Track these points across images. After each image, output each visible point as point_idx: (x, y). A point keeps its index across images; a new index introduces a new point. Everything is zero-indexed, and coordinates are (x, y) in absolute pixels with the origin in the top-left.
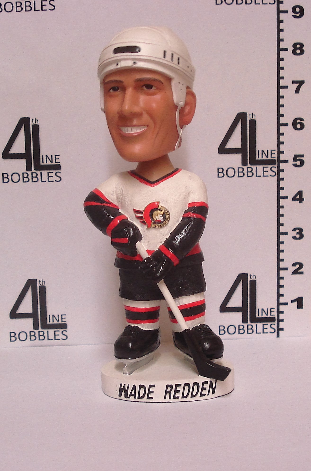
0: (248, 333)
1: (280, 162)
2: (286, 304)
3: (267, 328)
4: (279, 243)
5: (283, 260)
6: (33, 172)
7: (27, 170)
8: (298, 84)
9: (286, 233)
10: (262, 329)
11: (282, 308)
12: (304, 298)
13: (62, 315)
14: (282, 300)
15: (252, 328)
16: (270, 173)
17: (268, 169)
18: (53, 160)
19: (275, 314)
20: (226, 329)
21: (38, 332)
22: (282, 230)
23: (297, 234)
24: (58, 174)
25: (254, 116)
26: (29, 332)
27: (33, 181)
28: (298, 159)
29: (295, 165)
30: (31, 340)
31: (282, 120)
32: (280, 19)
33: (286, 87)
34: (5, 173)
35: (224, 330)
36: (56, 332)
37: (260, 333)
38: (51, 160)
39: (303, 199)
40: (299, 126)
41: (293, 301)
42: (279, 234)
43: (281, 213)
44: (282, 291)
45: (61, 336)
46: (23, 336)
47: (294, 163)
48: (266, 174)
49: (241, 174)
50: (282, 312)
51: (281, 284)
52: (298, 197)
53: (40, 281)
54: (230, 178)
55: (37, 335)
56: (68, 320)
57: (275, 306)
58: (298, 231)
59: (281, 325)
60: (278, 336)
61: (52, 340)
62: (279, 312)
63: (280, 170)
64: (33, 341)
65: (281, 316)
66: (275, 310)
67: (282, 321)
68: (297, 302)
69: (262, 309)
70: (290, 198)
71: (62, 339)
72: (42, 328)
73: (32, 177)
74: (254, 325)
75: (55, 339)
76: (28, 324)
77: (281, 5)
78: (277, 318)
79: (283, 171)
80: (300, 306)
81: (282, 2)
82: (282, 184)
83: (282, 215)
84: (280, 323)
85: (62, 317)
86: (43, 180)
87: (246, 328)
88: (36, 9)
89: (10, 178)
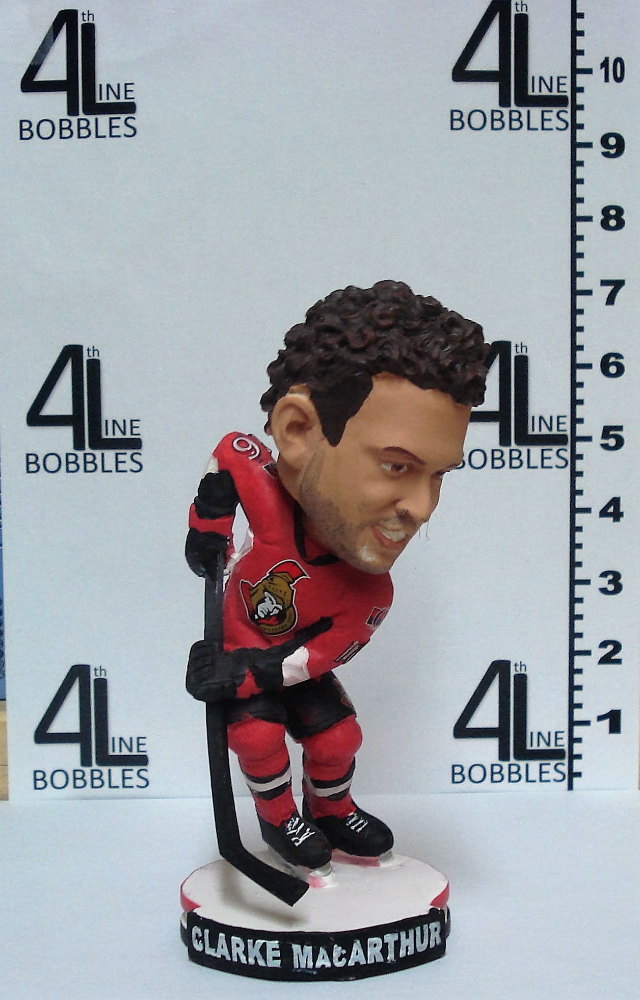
0: (510, 780)
1: (575, 439)
2: (587, 723)
3: (548, 772)
4: (574, 600)
5: (580, 635)
6: (87, 452)
7: (74, 448)
8: (611, 288)
9: (587, 582)
10: (539, 773)
11: (578, 731)
12: (622, 712)
13: (138, 739)
14: (578, 715)
15: (518, 771)
16: (555, 461)
17: (552, 454)
18: (127, 429)
19: (564, 743)
20: (466, 772)
22: (579, 574)
23: (609, 584)
24: (135, 457)
25: (524, 349)
26: (72, 771)
27: (86, 471)
28: (611, 435)
29: (605, 447)
30: (75, 787)
31: (581, 358)
33: (589, 293)
34: (31, 454)
35: (462, 775)
36: (126, 772)
37: (534, 781)
38: (123, 429)
39: (621, 514)
40: (613, 369)
41: (600, 718)
42: (574, 582)
43: (577, 541)
44: (578, 697)
45: (136, 781)
46: (60, 779)
47: (605, 442)
48: (547, 463)
50: (580, 740)
51: (576, 683)
52: (611, 510)
53: (95, 669)
54: (475, 470)
55: (88, 778)
57: (565, 727)
58: (610, 577)
59: (577, 765)
60: (570, 787)
61: (118, 787)
62: (572, 740)
63: (575, 457)
64: (79, 790)
65: (577, 749)
66: (565, 736)
67: (579, 757)
68: (608, 720)
69: (539, 734)
70: (596, 511)
71: (138, 786)
73: (86, 462)
75: (124, 786)
77: (578, 132)
78: (569, 752)
79: (581, 457)
80: (615, 728)
81: (581, 127)
82: (580, 483)
83: (580, 546)
84: (576, 762)
85: (138, 742)
86: (106, 469)
87: (507, 771)
88: (99, 135)
89: (40, 462)
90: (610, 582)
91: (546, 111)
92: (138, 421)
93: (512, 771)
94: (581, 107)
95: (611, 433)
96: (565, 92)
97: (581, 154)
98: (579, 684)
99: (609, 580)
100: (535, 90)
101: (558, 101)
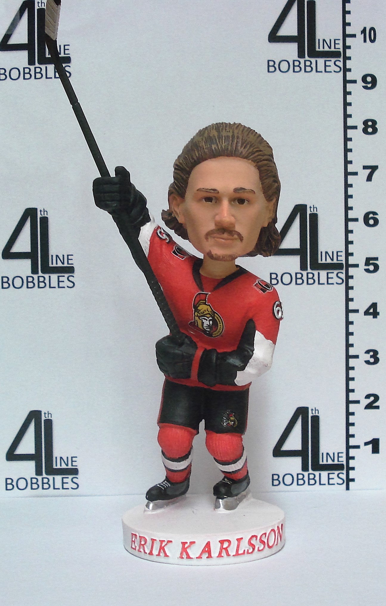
0: (309, 484)
1: (348, 266)
2: (358, 447)
3: (333, 479)
4: (349, 368)
5: (353, 391)
7: (32, 273)
8: (370, 170)
9: (357, 357)
10: (328, 479)
11: (352, 452)
12: (380, 439)
13: (72, 457)
14: (352, 442)
15: (314, 478)
16: (336, 280)
17: (334, 275)
19: (343, 460)
20: (281, 479)
21: (41, 479)
22: (352, 352)
24: (70, 278)
25: (315, 209)
26: (30, 479)
27: (39, 287)
28: (371, 263)
29: (367, 271)
30: (32, 489)
31: (351, 214)
33: (356, 174)
34: (5, 277)
35: (278, 480)
37: (325, 484)
39: (378, 314)
40: (372, 222)
41: (366, 444)
42: (348, 357)
43: (350, 331)
44: (352, 430)
45: (71, 485)
46: (22, 484)
47: (367, 267)
48: (330, 281)
49: (299, 281)
50: (353, 458)
51: (351, 421)
52: (371, 311)
54: (285, 286)
55: (40, 483)
56: (79, 464)
57: (344, 450)
58: (372, 353)
59: (352, 474)
60: (348, 488)
61: (59, 489)
62: (349, 458)
63: (349, 277)
64: (34, 490)
65: (352, 463)
66: (344, 455)
67: (353, 469)
68: (371, 444)
69: (328, 454)
70: (362, 312)
73: (39, 282)
74: (317, 473)
75: (63, 488)
77: (348, 73)
78: (346, 465)
79: (352, 277)
80: (376, 450)
81: (350, 70)
82: (351, 294)
83: (352, 334)
84: (351, 472)
85: (72, 460)
86: (52, 286)
87: (308, 477)
88: (48, 77)
89: (10, 282)
90: (371, 357)
91: (327, 61)
92: (72, 255)
93: (310, 478)
94: (349, 58)
95: (371, 262)
96: (339, 49)
97: (350, 87)
98: (353, 422)
99: (371, 356)
100: (320, 48)
101: (335, 54)
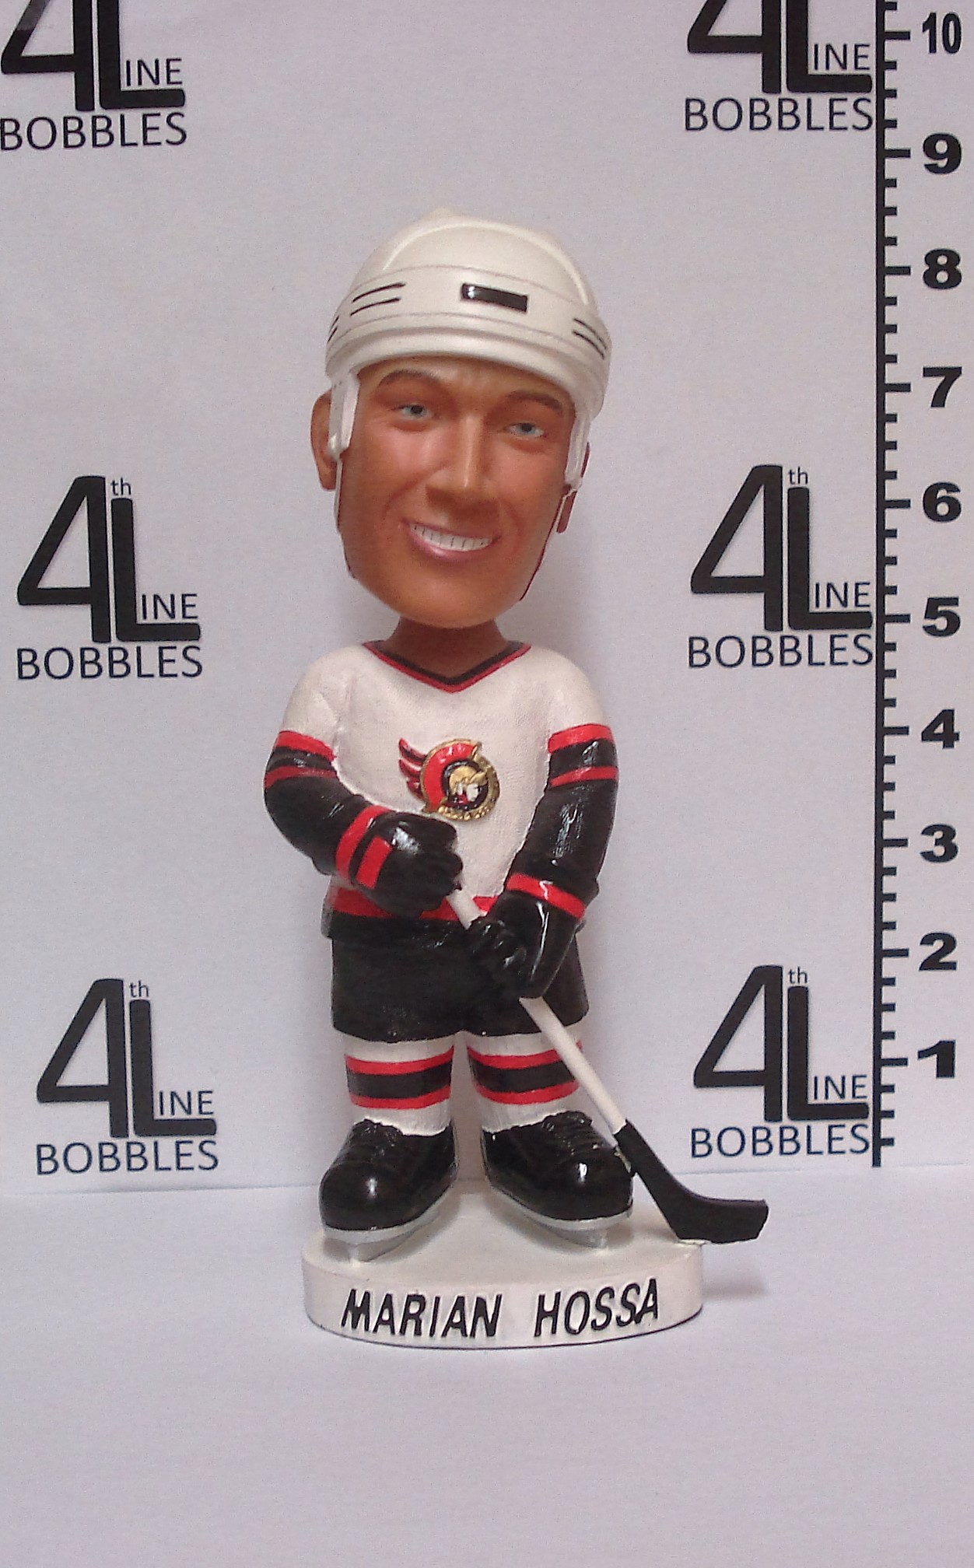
0: (782, 1152)
1: (884, 618)
2: (903, 1062)
3: (842, 1139)
4: (881, 871)
5: (892, 926)
6: (113, 646)
7: (93, 640)
8: (941, 379)
9: (902, 843)
10: (827, 1140)
11: (888, 1075)
12: (957, 1043)
13: (200, 1093)
14: (889, 1050)
16: (852, 654)
18: (176, 609)
19: (867, 1093)
20: (713, 1140)
21: (125, 1145)
22: (890, 830)
23: (936, 844)
24: (191, 653)
25: (803, 477)
26: (97, 1146)
27: (112, 675)
28: (941, 612)
29: (931, 630)
30: (101, 1169)
31: (892, 491)
32: (887, 176)
33: (905, 388)
34: (26, 650)
35: (707, 1144)
36: (181, 1145)
37: (820, 1153)
38: (170, 609)
39: (957, 737)
40: (943, 509)
41: (923, 1054)
42: (881, 843)
43: (887, 779)
44: (888, 1021)
45: (197, 1159)
46: (78, 1158)
47: (930, 622)
48: (839, 656)
49: (763, 658)
50: (890, 1089)
51: (885, 1000)
52: (940, 729)
53: (132, 986)
54: (727, 669)
55: (122, 1155)
56: (219, 1109)
57: (868, 1068)
58: (939, 834)
59: (887, 1128)
60: (876, 1162)
61: (169, 1169)
62: (880, 1089)
63: (885, 646)
64: (108, 1173)
65: (887, 1101)
66: (869, 1082)
67: (890, 1114)
68: (935, 1056)
69: (828, 1079)
70: (916, 732)
71: (200, 1167)
72: (139, 1132)
73: (112, 662)
74: (802, 1126)
75: (179, 1168)
76: (94, 1117)
77: (888, 132)
78: (874, 1107)
79: (892, 647)
80: (946, 1069)
81: (893, 124)
82: (891, 688)
83: (891, 786)
84: (884, 1122)
85: (200, 1099)
86: (144, 671)
87: (778, 1136)
88: (127, 141)
89: (40, 662)
90: (938, 842)
91: (837, 100)
93: (785, 1137)
94: (893, 94)
95: (940, 609)
96: (867, 69)
97: (892, 167)
98: (890, 1002)
99: (936, 840)
100: (819, 66)
101: (856, 84)
